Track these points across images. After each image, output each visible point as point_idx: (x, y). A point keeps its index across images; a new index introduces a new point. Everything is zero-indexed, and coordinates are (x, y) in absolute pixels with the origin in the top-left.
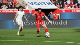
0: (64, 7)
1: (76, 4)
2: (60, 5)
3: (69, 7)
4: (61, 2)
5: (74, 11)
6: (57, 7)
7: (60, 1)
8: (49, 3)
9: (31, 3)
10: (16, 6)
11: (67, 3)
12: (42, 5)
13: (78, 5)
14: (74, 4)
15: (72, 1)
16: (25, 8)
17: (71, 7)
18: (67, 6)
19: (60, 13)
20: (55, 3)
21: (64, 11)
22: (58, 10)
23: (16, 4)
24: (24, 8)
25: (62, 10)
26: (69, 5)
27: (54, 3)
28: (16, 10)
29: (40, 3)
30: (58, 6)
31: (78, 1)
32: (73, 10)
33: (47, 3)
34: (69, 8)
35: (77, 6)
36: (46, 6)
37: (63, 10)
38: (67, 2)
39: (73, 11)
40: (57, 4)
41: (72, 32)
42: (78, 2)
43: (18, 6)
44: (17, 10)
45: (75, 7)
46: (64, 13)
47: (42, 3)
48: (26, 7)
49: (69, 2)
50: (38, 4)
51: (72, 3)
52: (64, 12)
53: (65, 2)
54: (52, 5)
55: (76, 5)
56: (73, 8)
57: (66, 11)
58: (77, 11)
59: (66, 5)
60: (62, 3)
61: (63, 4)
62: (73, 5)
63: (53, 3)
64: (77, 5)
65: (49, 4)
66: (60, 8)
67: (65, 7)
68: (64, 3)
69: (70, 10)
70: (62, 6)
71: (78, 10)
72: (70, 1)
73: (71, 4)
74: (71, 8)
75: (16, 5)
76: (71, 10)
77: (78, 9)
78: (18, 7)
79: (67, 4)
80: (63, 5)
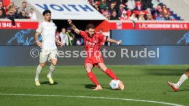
0: (120, 16)
1: (149, 10)
2: (111, 11)
3: (131, 16)
4: (113, 5)
5: (144, 26)
6: (105, 16)
7: (111, 2)
8: (86, 6)
9: (42, 5)
10: (8, 13)
11: (128, 7)
12: (69, 10)
13: (153, 12)
14: (143, 9)
15: (139, 2)
16: (29, 18)
17: (137, 16)
18: (127, 14)
19: (111, 31)
20: (99, 7)
21: (119, 25)
22: (107, 22)
23: (8, 7)
24: (27, 17)
25: (115, 24)
26: (132, 12)
27: (96, 6)
28: (7, 22)
29: (64, 5)
30: (106, 13)
31: (153, 2)
32: (141, 24)
33: (80, 6)
34: (133, 18)
35: (149, 15)
36: (79, 14)
37: (117, 24)
38: (127, 4)
39: (140, 27)
40: (105, 10)
41: (139, 76)
42: (152, 5)
43: (11, 12)
44: (9, 22)
45: (146, 17)
46: (119, 30)
47: (69, 5)
48: (30, 15)
49: (131, 5)
50: (59, 8)
51: (139, 7)
52: (120, 28)
53: (122, 6)
54: (92, 10)
55: (147, 13)
56: (141, 20)
57: (125, 26)
58: (150, 26)
59: (125, 12)
60: (115, 7)
61: (117, 9)
62: (142, 13)
63: (94, 7)
64: (150, 12)
65: (84, 9)
66: (112, 18)
67: (123, 16)
68: (121, 8)
69: (135, 24)
70: (114, 14)
71: (153, 23)
72: (134, 2)
73: (136, 9)
74: (136, 20)
75: (7, 10)
76: (137, 24)
77: (152, 21)
78: (11, 14)
79: (126, 9)
80: (117, 12)
